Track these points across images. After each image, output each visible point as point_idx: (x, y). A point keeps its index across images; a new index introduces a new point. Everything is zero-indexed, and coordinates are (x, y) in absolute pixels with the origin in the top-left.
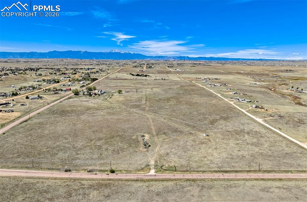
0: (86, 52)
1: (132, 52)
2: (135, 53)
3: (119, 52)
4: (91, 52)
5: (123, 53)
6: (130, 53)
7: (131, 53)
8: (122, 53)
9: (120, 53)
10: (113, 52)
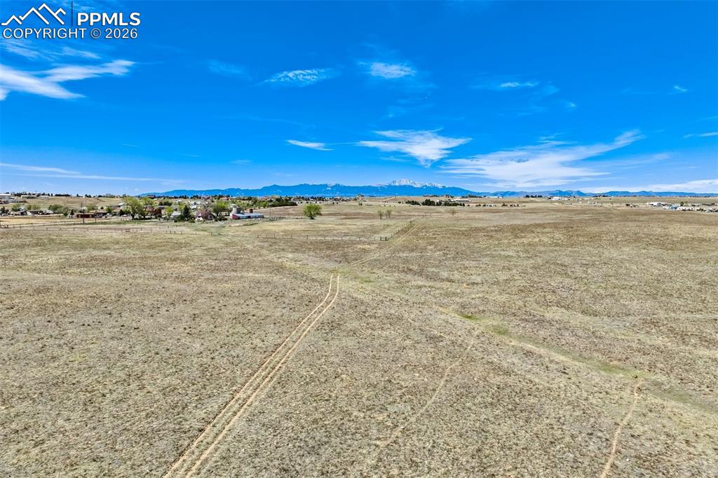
0: (337, 186)
1: (439, 185)
2: (447, 187)
3: (409, 186)
4: (349, 187)
5: (419, 186)
6: (434, 187)
7: (437, 188)
8: (415, 186)
9: (412, 187)
10: (397, 184)
